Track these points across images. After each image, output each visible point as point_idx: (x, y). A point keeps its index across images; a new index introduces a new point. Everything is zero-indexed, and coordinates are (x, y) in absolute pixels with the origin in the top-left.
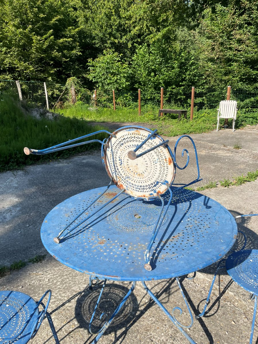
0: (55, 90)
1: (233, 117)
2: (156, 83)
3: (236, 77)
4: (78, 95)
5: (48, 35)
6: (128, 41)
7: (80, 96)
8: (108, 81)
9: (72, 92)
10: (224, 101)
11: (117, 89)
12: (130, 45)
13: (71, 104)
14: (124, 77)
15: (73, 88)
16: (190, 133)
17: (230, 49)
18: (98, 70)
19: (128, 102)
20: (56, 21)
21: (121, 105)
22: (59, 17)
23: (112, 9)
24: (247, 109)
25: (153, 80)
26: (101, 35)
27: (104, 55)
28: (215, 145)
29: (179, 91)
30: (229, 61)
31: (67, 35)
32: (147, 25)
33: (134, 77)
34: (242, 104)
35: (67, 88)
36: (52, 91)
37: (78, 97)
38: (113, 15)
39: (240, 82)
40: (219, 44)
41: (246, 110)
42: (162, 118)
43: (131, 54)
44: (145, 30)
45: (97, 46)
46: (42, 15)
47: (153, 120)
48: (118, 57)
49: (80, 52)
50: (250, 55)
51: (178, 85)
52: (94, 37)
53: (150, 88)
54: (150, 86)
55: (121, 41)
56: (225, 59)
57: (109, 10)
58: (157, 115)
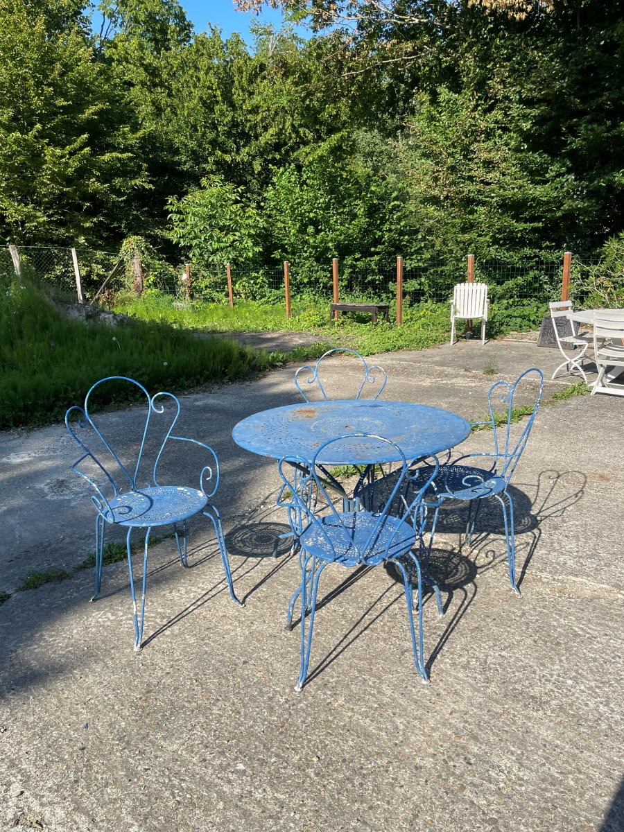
0: (94, 265)
1: (481, 315)
2: (320, 247)
3: (486, 235)
4: (148, 276)
5: (76, 145)
6: (254, 157)
7: (152, 278)
8: (216, 246)
9: (134, 268)
10: (463, 284)
11: (234, 262)
12: (257, 167)
13: (133, 294)
14: (250, 235)
15: (136, 261)
16: (399, 348)
17: (471, 178)
18: (190, 220)
19: (259, 289)
20: (93, 114)
21: (243, 296)
22: (100, 106)
23: (216, 90)
24: (511, 301)
25: (314, 242)
26: (192, 144)
27: (204, 188)
28: (448, 370)
29: (370, 265)
30: (469, 203)
31: (119, 144)
32: (293, 126)
33: (271, 236)
34: (500, 289)
35: (123, 260)
36: (88, 266)
37: (148, 281)
38: (217, 102)
39: (493, 245)
40: (448, 169)
41: (508, 303)
42: (337, 321)
43: (262, 186)
44: (290, 133)
45: (186, 167)
46: (61, 102)
47: (319, 326)
48: (234, 192)
49: (149, 183)
50: (509, 193)
51: (367, 254)
52: (178, 148)
53: (306, 258)
54: (305, 255)
55: (238, 159)
56: (462, 200)
57: (210, 91)
58: (327, 315)
